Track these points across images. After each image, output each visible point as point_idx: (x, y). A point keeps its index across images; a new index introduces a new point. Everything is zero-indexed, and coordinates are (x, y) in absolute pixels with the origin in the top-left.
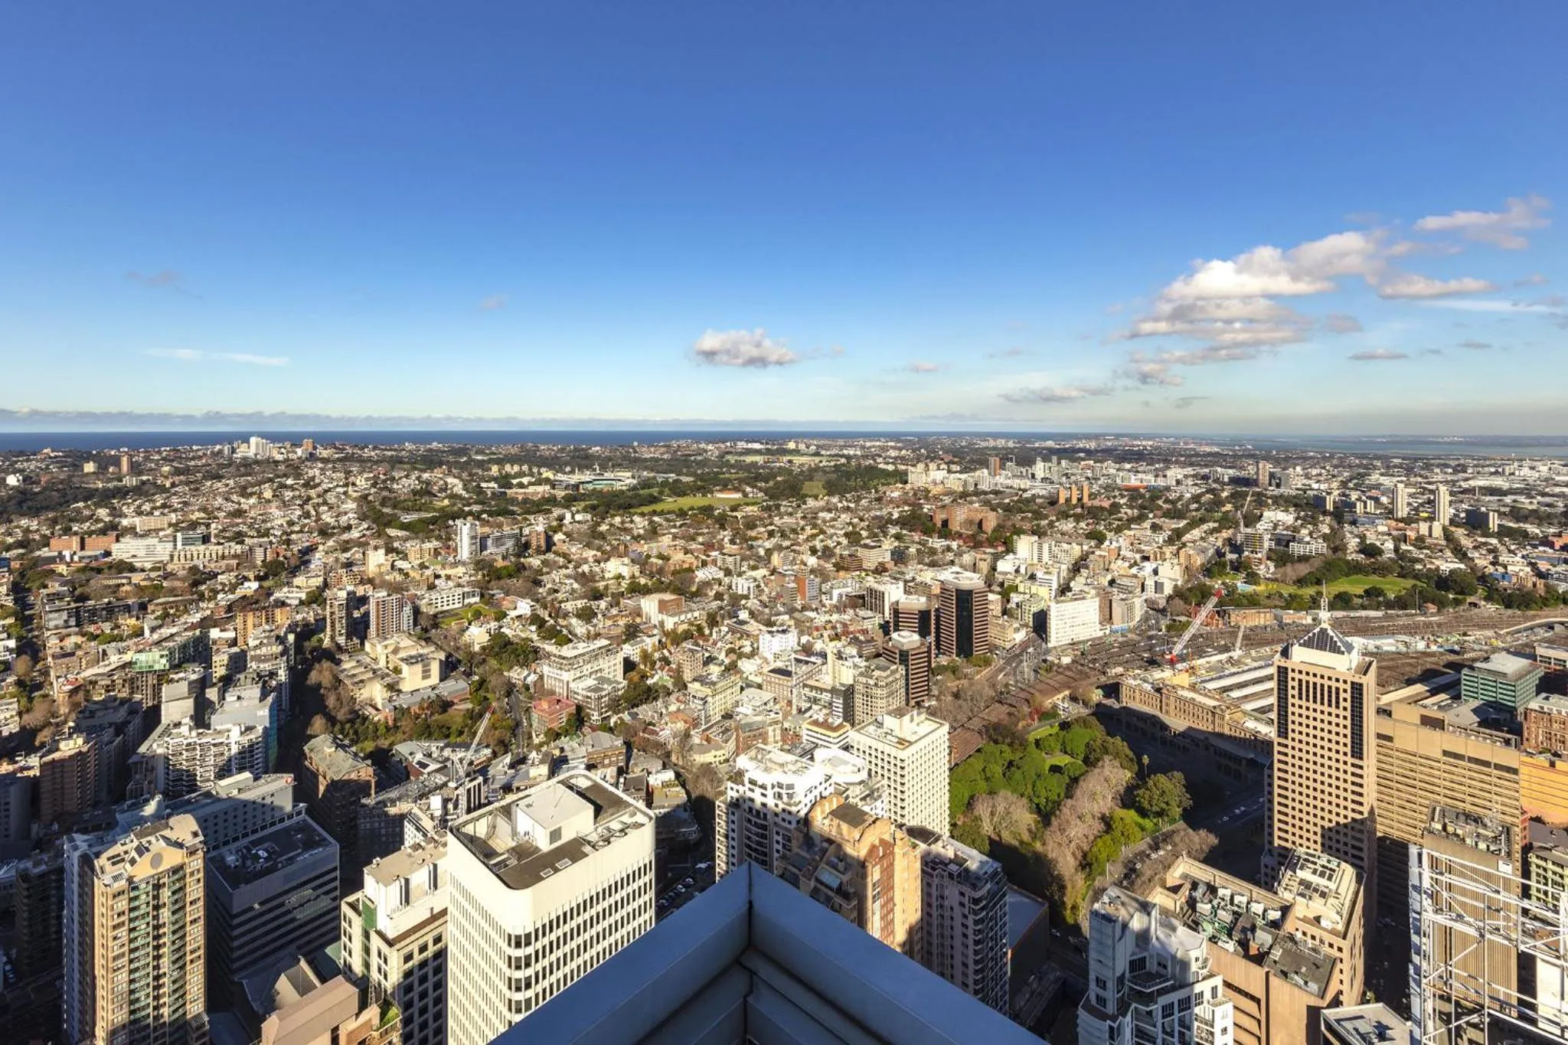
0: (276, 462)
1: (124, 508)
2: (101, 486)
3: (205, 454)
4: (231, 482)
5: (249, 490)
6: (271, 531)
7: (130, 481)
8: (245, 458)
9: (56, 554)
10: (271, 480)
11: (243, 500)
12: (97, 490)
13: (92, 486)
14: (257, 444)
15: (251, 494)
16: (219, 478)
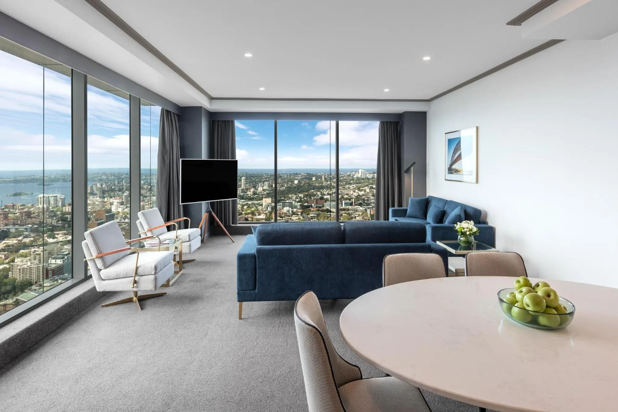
0: (368, 179)
1: (324, 192)
2: (317, 185)
3: (345, 176)
4: (354, 186)
5: (361, 189)
6: (370, 204)
7: (325, 184)
8: (357, 177)
9: (310, 205)
10: (367, 186)
11: (359, 192)
12: (316, 186)
13: (315, 185)
14: (362, 172)
15: (362, 190)
16: (351, 184)
